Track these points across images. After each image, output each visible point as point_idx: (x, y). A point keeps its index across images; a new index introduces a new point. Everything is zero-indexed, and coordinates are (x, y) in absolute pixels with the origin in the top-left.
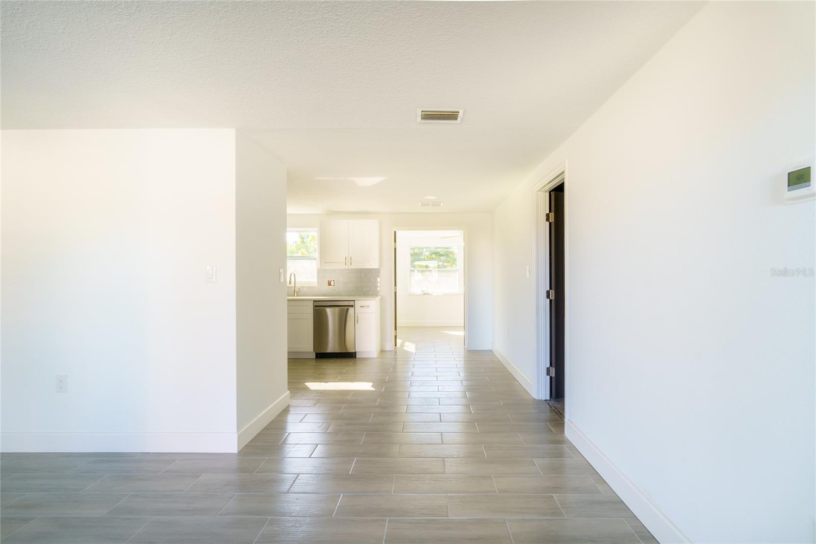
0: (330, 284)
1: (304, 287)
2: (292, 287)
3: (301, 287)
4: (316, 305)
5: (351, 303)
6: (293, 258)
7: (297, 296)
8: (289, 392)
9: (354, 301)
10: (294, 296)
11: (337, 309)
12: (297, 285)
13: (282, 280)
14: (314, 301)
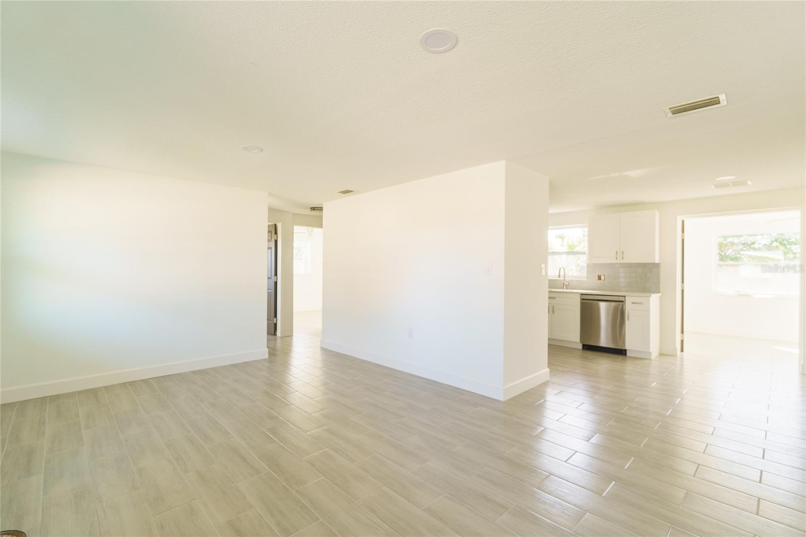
0: (599, 278)
1: (573, 281)
2: (561, 280)
3: (571, 280)
4: (583, 298)
5: (621, 299)
6: (554, 253)
7: (566, 289)
8: (548, 369)
9: (625, 296)
10: (563, 288)
11: (613, 304)
12: (566, 279)
13: (543, 274)
14: (582, 294)
